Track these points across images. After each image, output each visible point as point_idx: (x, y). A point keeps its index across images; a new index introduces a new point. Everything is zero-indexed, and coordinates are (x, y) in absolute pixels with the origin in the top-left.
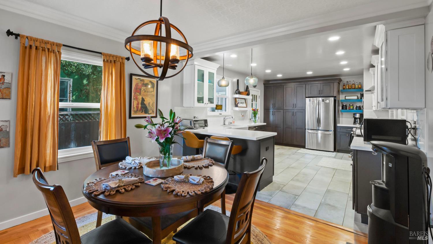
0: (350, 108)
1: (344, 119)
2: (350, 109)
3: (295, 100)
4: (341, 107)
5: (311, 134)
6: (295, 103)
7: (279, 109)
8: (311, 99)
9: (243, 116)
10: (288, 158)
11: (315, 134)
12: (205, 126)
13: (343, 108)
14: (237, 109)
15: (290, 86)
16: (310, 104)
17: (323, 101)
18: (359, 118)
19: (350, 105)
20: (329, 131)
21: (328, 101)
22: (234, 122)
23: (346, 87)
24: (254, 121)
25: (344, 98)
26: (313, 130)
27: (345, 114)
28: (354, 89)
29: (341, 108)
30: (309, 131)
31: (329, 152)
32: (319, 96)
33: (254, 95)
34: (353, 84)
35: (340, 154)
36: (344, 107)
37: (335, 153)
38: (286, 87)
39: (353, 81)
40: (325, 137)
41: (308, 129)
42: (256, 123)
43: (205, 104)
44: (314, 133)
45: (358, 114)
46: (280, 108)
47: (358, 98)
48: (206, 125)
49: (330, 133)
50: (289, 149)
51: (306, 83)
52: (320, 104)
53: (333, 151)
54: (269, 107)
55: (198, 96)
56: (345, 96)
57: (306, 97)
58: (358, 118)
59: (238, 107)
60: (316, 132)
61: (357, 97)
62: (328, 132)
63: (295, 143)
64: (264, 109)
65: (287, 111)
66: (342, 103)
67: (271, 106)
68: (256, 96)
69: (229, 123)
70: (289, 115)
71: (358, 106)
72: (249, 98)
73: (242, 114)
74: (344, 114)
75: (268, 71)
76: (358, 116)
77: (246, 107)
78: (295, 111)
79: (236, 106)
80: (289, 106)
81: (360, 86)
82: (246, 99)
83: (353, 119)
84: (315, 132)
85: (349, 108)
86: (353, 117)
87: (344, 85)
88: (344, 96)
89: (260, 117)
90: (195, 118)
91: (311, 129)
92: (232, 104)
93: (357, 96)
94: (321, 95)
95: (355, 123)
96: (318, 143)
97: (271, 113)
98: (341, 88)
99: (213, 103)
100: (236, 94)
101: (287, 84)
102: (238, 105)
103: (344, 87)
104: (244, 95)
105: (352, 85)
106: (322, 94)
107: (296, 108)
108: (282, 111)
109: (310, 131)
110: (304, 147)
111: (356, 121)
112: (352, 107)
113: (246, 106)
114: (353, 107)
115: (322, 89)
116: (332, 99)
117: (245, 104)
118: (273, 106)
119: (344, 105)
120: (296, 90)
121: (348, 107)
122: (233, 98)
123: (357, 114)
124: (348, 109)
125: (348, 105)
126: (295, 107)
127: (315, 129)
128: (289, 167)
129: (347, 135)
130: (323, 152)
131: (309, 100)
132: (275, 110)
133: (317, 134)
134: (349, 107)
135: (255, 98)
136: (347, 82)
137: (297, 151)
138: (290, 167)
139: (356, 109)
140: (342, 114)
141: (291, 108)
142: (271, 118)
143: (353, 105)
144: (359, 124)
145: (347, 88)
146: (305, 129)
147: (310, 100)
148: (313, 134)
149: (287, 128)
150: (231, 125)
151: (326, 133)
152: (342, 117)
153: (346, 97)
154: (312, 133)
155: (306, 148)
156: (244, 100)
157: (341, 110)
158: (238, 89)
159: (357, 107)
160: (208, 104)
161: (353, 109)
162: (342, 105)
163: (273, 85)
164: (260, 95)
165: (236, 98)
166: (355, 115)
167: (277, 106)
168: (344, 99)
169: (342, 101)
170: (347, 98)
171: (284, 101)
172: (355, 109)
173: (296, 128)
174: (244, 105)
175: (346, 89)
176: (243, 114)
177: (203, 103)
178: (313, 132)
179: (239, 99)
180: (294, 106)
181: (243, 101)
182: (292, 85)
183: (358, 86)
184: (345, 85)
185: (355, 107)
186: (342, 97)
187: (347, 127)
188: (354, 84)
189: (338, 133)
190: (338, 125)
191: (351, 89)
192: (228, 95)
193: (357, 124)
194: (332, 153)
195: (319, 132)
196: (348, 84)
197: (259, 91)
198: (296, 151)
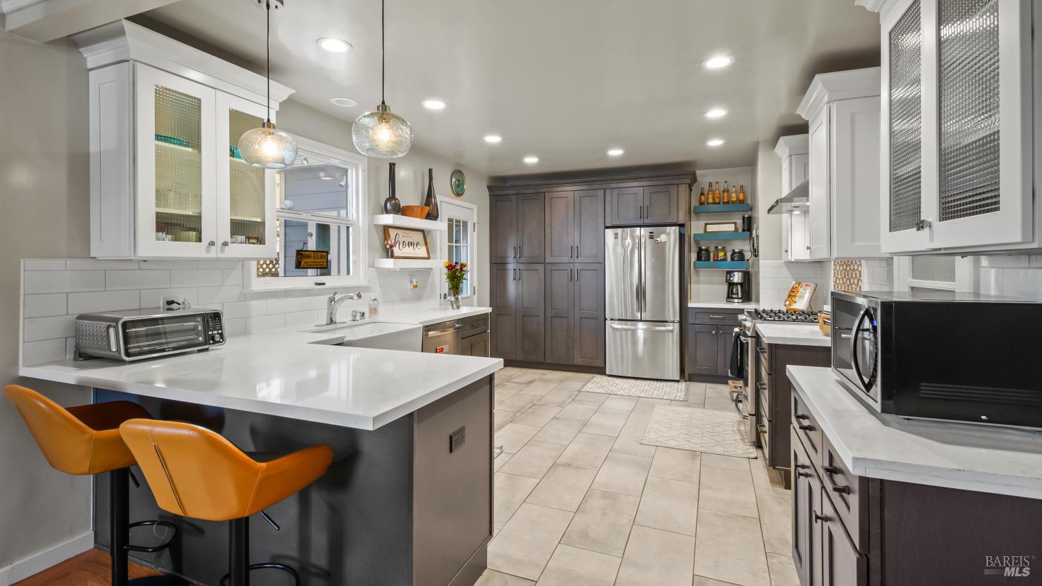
0: (718, 257)
1: (702, 287)
2: (717, 260)
3: (577, 235)
4: (696, 254)
5: (618, 333)
6: (577, 243)
7: (532, 262)
8: (619, 231)
9: (416, 286)
10: (555, 418)
11: (629, 333)
12: (206, 343)
13: (699, 258)
14: (389, 263)
15: (563, 194)
16: (615, 245)
17: (651, 237)
18: (741, 284)
19: (716, 248)
20: (666, 322)
21: (663, 238)
22: (374, 311)
23: (708, 198)
24: (451, 302)
25: (704, 227)
26: (624, 322)
27: (705, 274)
28: (728, 203)
29: (694, 256)
30: (614, 323)
31: (669, 383)
32: (640, 222)
33: (458, 221)
34: (724, 191)
35: (698, 388)
36: (703, 255)
37: (682, 385)
38: (551, 198)
39: (726, 182)
40: (654, 340)
41: (612, 319)
42: (458, 308)
43: (212, 244)
44: (628, 330)
45: (738, 271)
46: (536, 261)
47: (736, 229)
48: (213, 338)
49: (670, 328)
50: (562, 381)
51: (604, 186)
52: (643, 246)
53: (678, 378)
54: (505, 257)
55: (158, 211)
56: (706, 224)
57: (607, 225)
58: (737, 284)
59: (392, 256)
60: (633, 327)
61: (733, 225)
62: (665, 326)
63: (578, 360)
64: (492, 263)
65: (555, 267)
66: (697, 242)
67: (511, 254)
68: (465, 224)
69: (354, 316)
70: (560, 279)
71: (737, 250)
72: (439, 227)
73: (411, 282)
74: (703, 272)
75: (493, 139)
76: (737, 278)
77: (428, 258)
78: (578, 267)
79: (389, 253)
80: (559, 255)
81: (741, 197)
82: (429, 231)
83: (725, 287)
84: (628, 326)
85: (714, 258)
86: (727, 281)
87: (702, 194)
88: (702, 223)
89: (476, 289)
90: (174, 306)
91: (619, 320)
92: (370, 249)
93: (735, 223)
94: (646, 221)
95: (730, 297)
96: (636, 359)
97: (511, 274)
98: (694, 203)
99: (265, 244)
100: (387, 212)
101: (554, 189)
102: (392, 252)
103: (703, 198)
104: (416, 217)
105: (722, 192)
106: (647, 218)
107: (579, 260)
108: (541, 267)
109: (617, 325)
110: (601, 371)
111: (732, 293)
112: (721, 254)
113: (426, 256)
114: (725, 255)
115: (647, 203)
116: (673, 231)
117: (424, 248)
118: (516, 254)
119: (703, 248)
120: (577, 208)
121: (712, 255)
122: (377, 226)
123: (736, 273)
124: (712, 260)
125: (712, 249)
126: (577, 257)
127: (628, 318)
128: (558, 464)
129: (714, 332)
130: (652, 382)
131: (613, 236)
132: (521, 267)
133: (634, 332)
134: (714, 255)
135: (456, 229)
136: (710, 183)
137: (583, 386)
138: (562, 460)
139: (732, 259)
140: (697, 272)
141: (566, 259)
142: (512, 288)
143: (724, 249)
144: (740, 301)
145: (711, 200)
146: (605, 319)
147: (616, 234)
148: (624, 333)
149: (556, 317)
150: (361, 322)
151: (659, 328)
152: (698, 283)
153: (708, 226)
154: (622, 329)
155: (607, 373)
156: (420, 234)
157: (694, 263)
158: (393, 196)
159: (734, 252)
160: (225, 244)
161: (725, 259)
162: (698, 250)
163: (514, 192)
164: (475, 221)
165: (386, 228)
166: (730, 277)
167: (526, 252)
168: (702, 232)
169: (698, 239)
170: (710, 228)
171: (548, 239)
172: (729, 259)
173: (581, 318)
174: (422, 251)
175: (708, 203)
176: (414, 280)
177: (199, 240)
178: (625, 327)
179: (401, 232)
180: (575, 251)
181: (418, 237)
182: (568, 192)
183: (737, 198)
184: (706, 193)
185: (729, 255)
186: (696, 227)
187: (713, 311)
188: (728, 191)
189: (690, 326)
190: (690, 305)
191: (719, 203)
192: (355, 217)
193: (736, 300)
194: (676, 384)
195: (641, 325)
196: (712, 191)
197: (475, 207)
198: (578, 385)
